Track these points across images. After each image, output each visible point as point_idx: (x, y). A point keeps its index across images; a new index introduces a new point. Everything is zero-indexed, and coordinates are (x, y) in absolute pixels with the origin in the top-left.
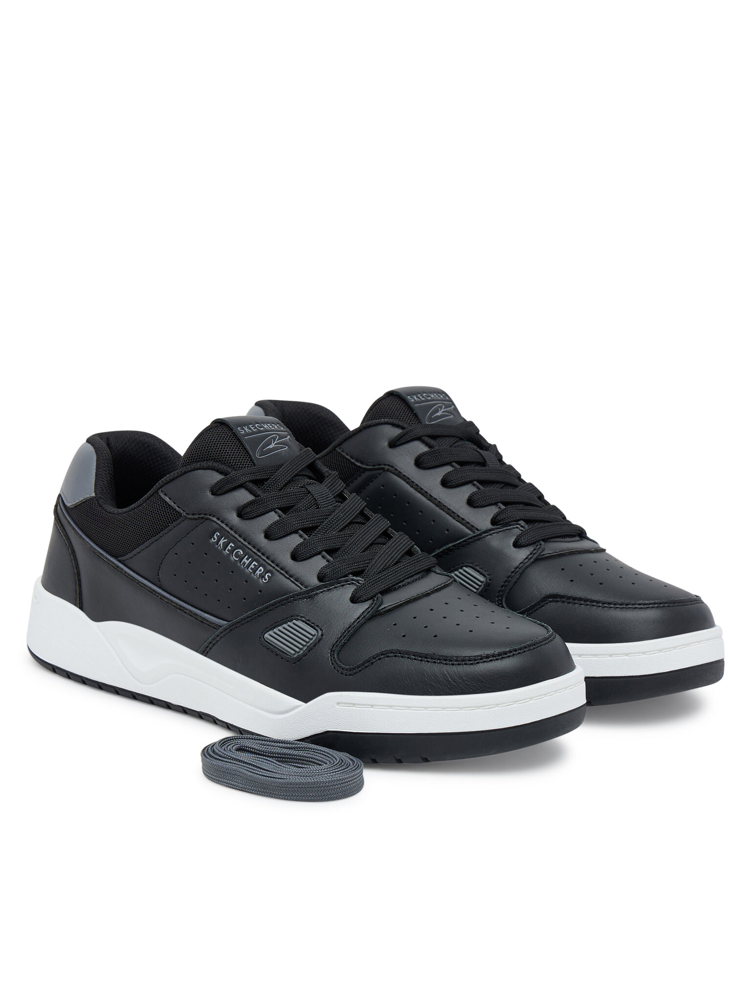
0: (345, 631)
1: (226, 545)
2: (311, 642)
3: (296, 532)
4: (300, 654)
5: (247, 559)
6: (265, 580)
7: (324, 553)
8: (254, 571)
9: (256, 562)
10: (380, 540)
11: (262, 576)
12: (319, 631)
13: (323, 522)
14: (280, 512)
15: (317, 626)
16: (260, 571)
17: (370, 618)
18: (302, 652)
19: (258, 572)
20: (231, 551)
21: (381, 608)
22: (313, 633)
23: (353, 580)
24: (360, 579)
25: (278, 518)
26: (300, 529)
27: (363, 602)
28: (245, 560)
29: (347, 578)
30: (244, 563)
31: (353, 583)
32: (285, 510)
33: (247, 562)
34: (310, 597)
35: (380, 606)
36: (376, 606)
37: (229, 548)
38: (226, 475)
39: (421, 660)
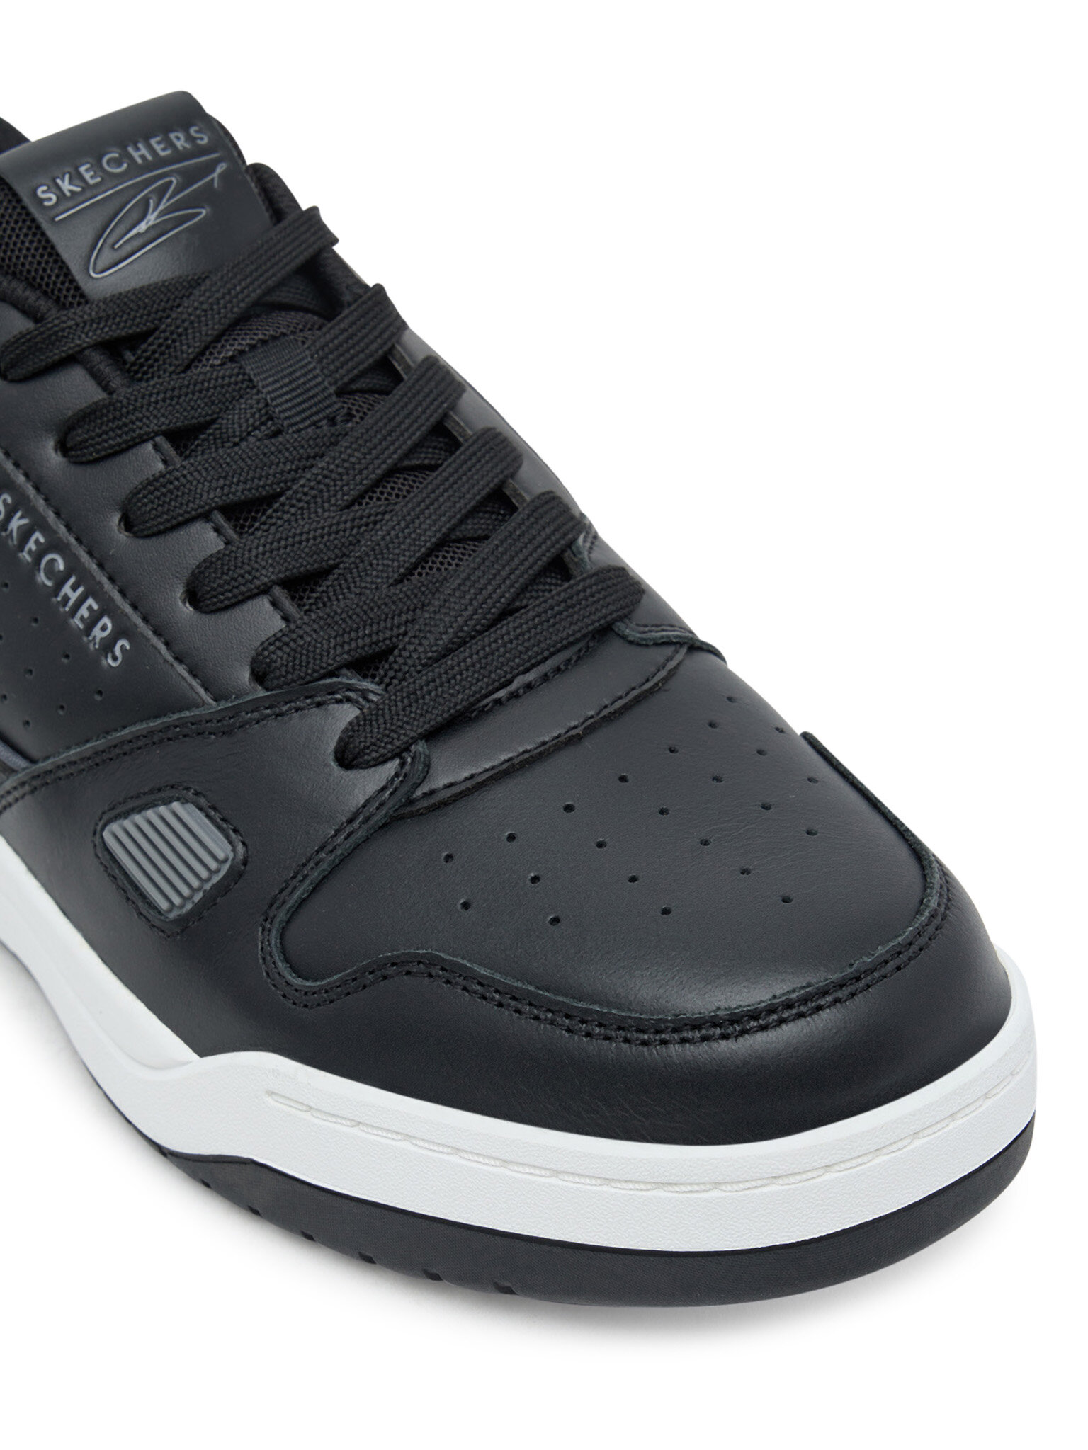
0: (308, 861)
1: (25, 534)
2: (216, 879)
3: (206, 516)
4: (184, 911)
5: (74, 588)
6: (115, 659)
7: (277, 591)
8: (91, 624)
9: (96, 599)
10: (469, 528)
11: (108, 646)
12: (240, 848)
13: (293, 480)
14: (167, 446)
15: (235, 831)
16: (104, 628)
17: (385, 825)
18: (189, 906)
19: (98, 633)
20: (38, 556)
21: (419, 793)
22: (221, 856)
23: (350, 688)
24: (372, 687)
25: (161, 466)
26: (214, 509)
27: (368, 765)
28: (67, 589)
29: (335, 680)
30: (66, 599)
31: (349, 700)
32: (182, 438)
33: (74, 597)
34: (227, 733)
35: (418, 785)
36: (405, 789)
37: (31, 545)
38: (37, 320)
39: (500, 1005)
